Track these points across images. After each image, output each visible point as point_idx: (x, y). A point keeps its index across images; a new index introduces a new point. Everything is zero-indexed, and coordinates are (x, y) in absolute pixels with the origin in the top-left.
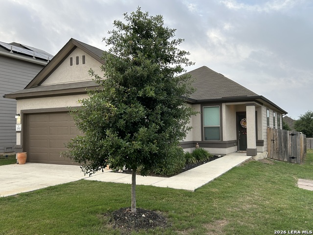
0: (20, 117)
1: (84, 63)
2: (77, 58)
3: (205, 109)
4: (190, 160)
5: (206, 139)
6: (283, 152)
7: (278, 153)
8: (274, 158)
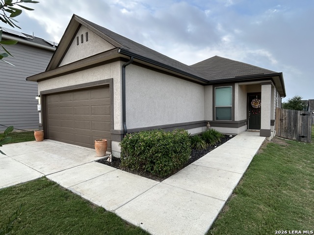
0: (40, 98)
1: (87, 40)
2: (82, 36)
3: (217, 90)
4: (198, 145)
5: (217, 119)
6: (292, 131)
7: (286, 131)
8: (282, 136)
